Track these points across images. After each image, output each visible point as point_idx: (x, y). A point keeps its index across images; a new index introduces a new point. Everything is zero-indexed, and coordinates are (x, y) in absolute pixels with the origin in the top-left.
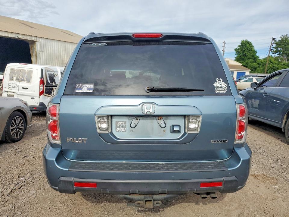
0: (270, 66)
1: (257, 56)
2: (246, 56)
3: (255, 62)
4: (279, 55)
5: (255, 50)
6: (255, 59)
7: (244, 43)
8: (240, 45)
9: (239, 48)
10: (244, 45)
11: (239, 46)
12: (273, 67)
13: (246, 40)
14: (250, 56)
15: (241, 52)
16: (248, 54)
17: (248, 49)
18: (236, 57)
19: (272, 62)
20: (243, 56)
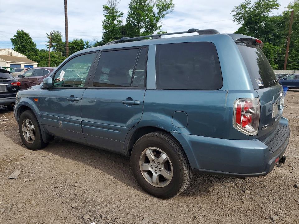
0: (52, 59)
1: (37, 49)
2: (25, 47)
3: (36, 55)
4: (54, 50)
5: (34, 43)
6: (36, 52)
7: (20, 34)
8: (17, 35)
9: (15, 38)
10: (20, 35)
11: (15, 36)
12: (55, 61)
13: (22, 31)
14: (30, 48)
15: (19, 43)
16: (27, 46)
17: (26, 41)
18: (13, 48)
19: (53, 56)
20: (22, 48)
